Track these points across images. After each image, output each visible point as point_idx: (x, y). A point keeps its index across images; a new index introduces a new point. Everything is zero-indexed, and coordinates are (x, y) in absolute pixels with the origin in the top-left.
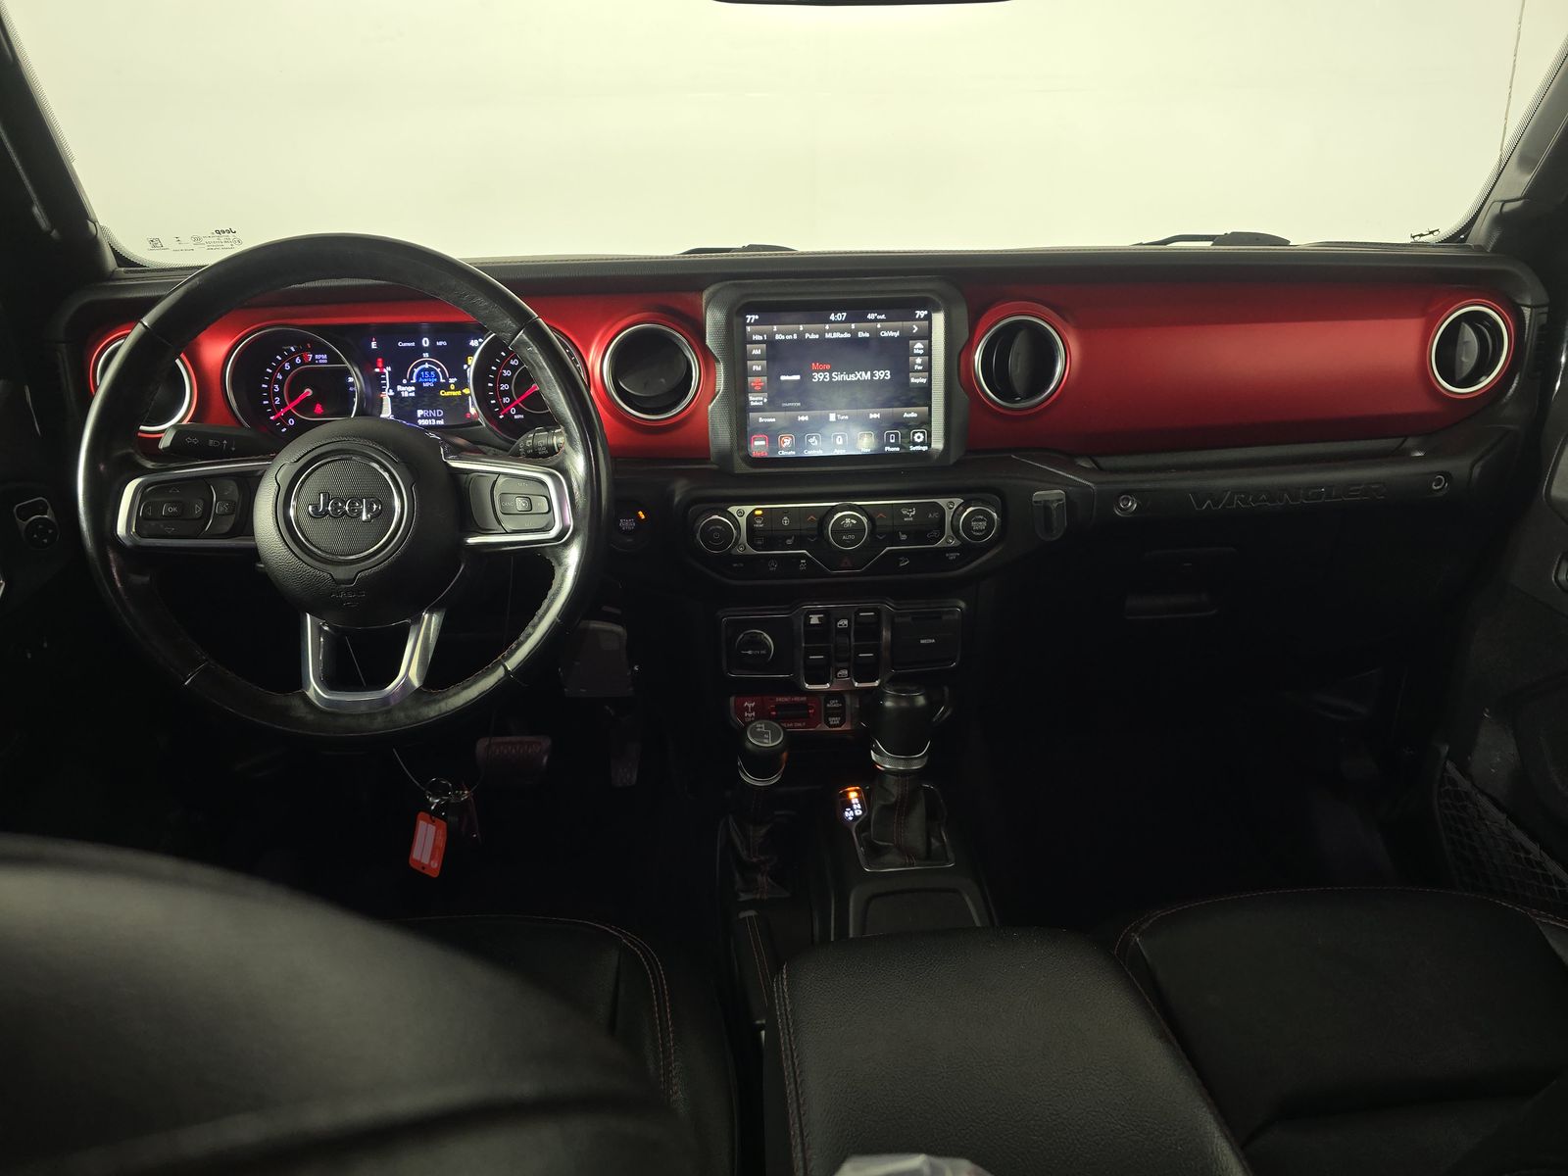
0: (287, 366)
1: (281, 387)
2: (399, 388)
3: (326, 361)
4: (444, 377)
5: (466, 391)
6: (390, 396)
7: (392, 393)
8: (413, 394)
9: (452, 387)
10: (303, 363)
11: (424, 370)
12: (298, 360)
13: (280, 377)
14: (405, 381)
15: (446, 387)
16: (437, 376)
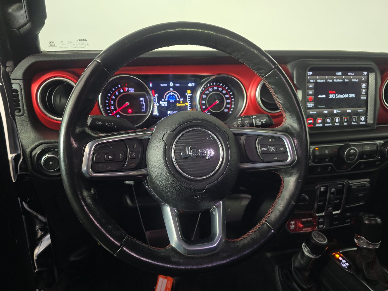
0: (117, 93)
1: (114, 102)
2: (161, 102)
3: (133, 91)
4: (178, 98)
5: (186, 104)
6: (157, 106)
7: (158, 105)
8: (166, 105)
9: (181, 102)
10: (124, 92)
11: (171, 95)
12: (122, 91)
13: (114, 97)
14: (163, 100)
15: (179, 102)
16: (176, 98)
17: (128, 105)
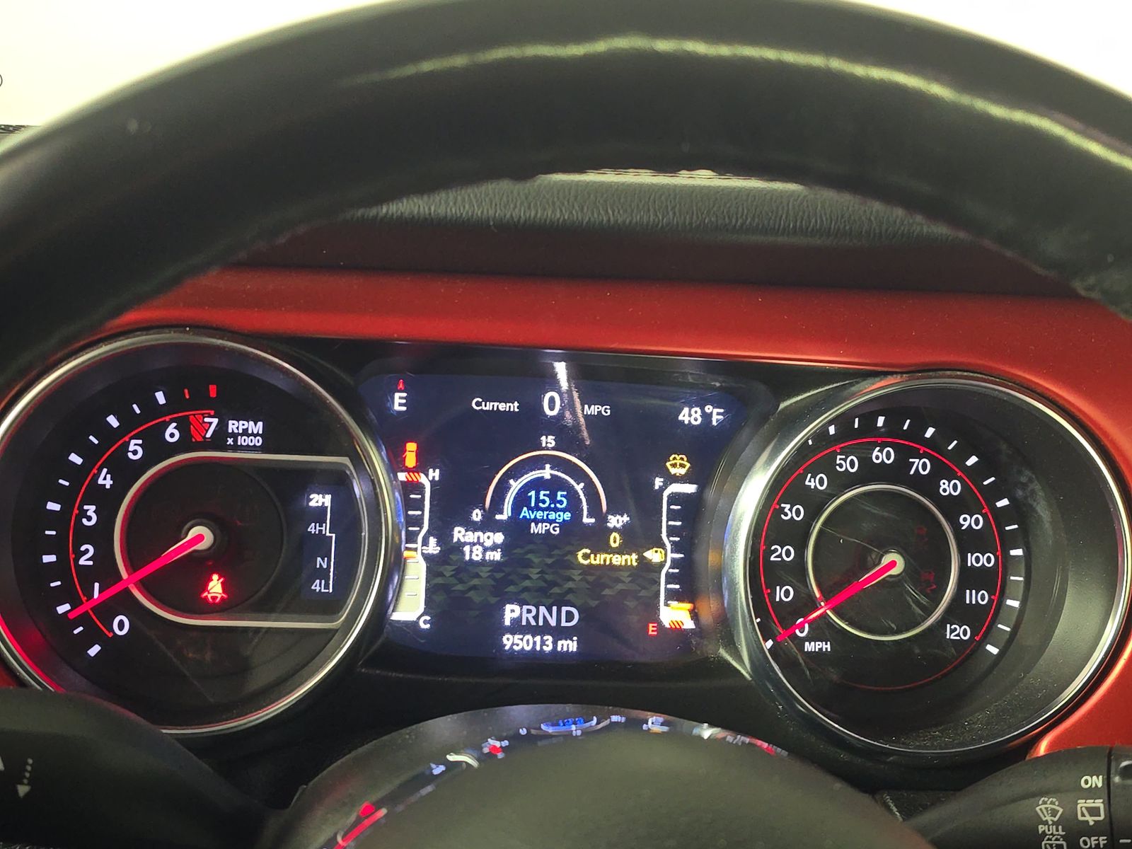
0: (135, 449)
1: (107, 513)
2: (459, 534)
3: (258, 441)
4: (595, 509)
5: (653, 556)
6: (427, 557)
7: (433, 548)
8: (496, 556)
9: (615, 540)
10: (186, 444)
11: (538, 484)
12: (172, 433)
13: (106, 480)
14: (477, 515)
15: (598, 539)
16: (574, 505)
17: (201, 546)
